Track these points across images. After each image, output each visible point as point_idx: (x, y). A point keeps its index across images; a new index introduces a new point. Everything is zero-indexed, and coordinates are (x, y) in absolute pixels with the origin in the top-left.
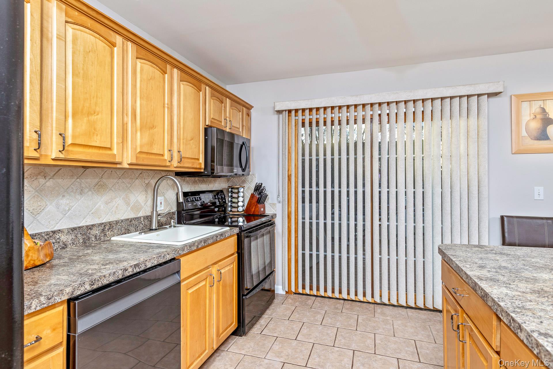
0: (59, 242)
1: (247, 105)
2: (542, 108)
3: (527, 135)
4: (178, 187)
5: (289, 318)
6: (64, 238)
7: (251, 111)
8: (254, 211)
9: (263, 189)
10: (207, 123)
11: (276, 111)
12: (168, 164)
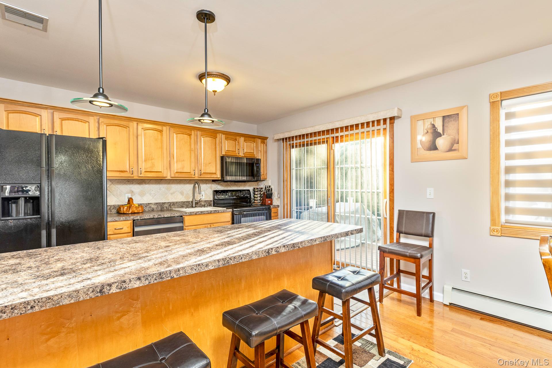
0: (151, 208)
2: (432, 124)
3: (421, 147)
6: (153, 206)
10: (224, 153)
11: (275, 140)
12: (193, 176)
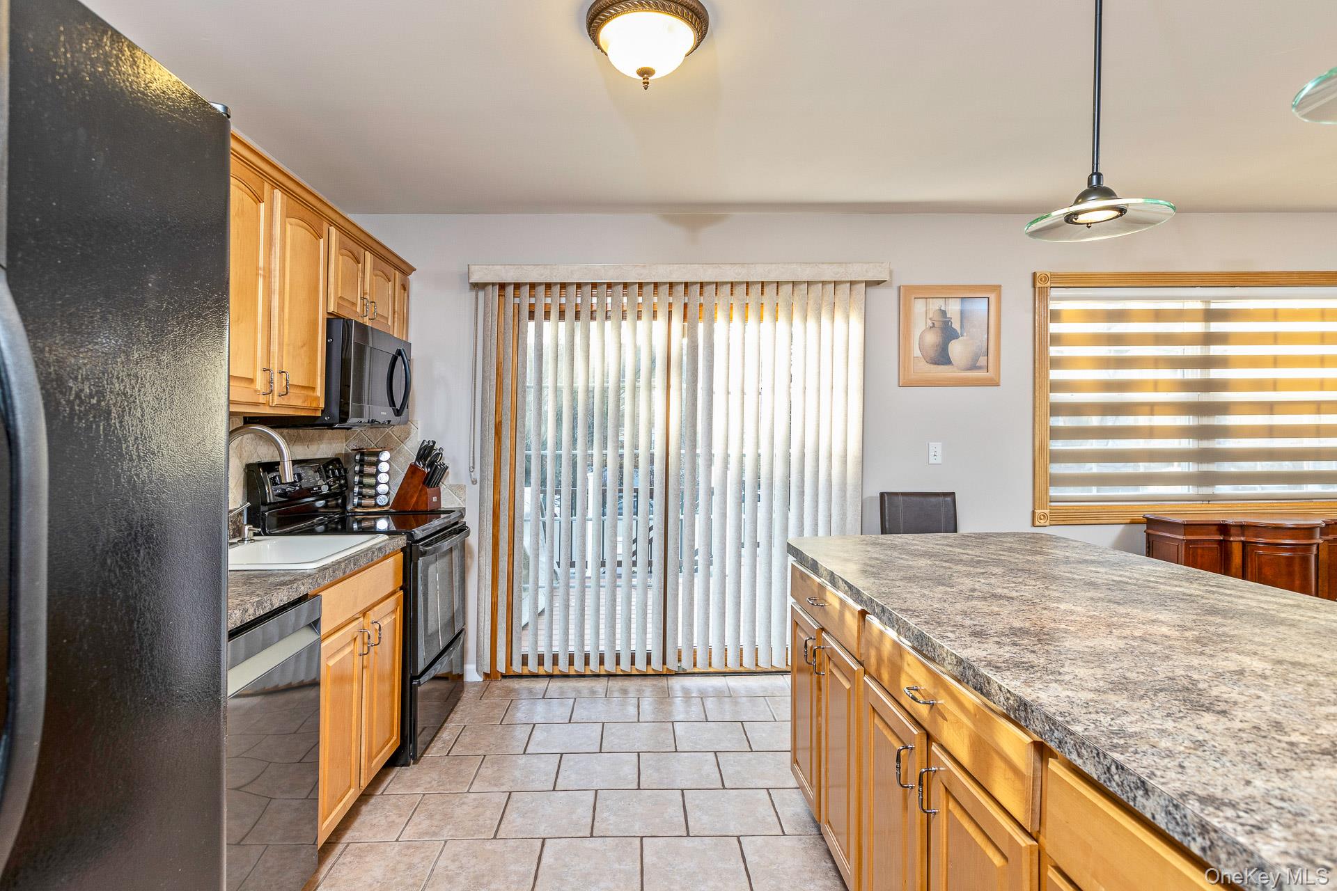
1: (403, 266)
2: (942, 311)
3: (921, 356)
4: (282, 451)
5: (502, 720)
7: (411, 277)
8: (417, 502)
9: (438, 454)
10: (332, 309)
11: (472, 283)
12: (263, 400)
